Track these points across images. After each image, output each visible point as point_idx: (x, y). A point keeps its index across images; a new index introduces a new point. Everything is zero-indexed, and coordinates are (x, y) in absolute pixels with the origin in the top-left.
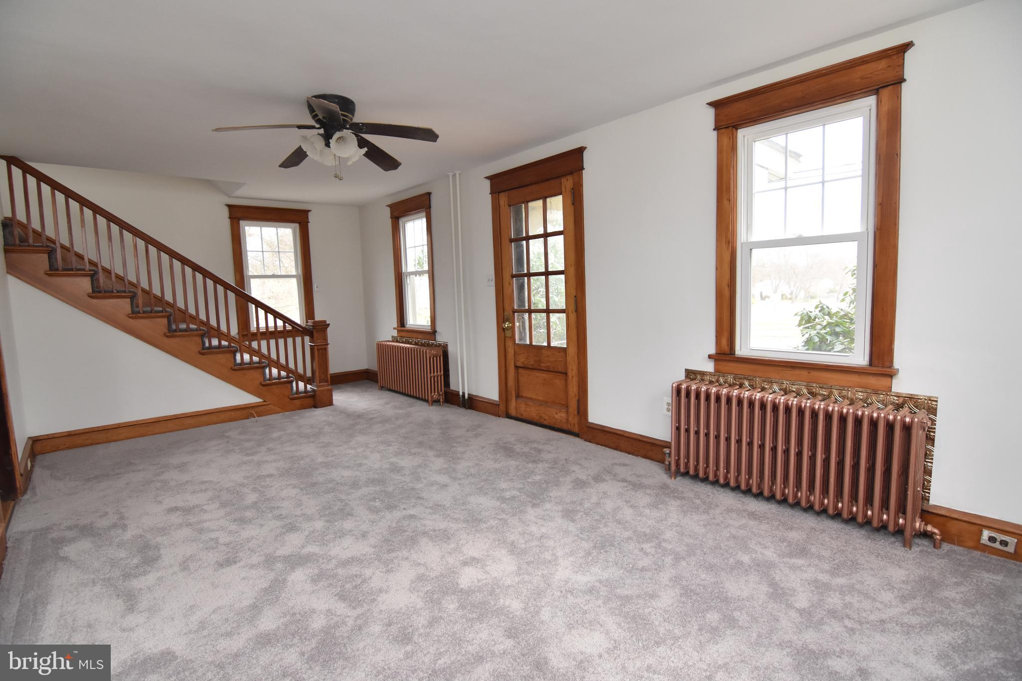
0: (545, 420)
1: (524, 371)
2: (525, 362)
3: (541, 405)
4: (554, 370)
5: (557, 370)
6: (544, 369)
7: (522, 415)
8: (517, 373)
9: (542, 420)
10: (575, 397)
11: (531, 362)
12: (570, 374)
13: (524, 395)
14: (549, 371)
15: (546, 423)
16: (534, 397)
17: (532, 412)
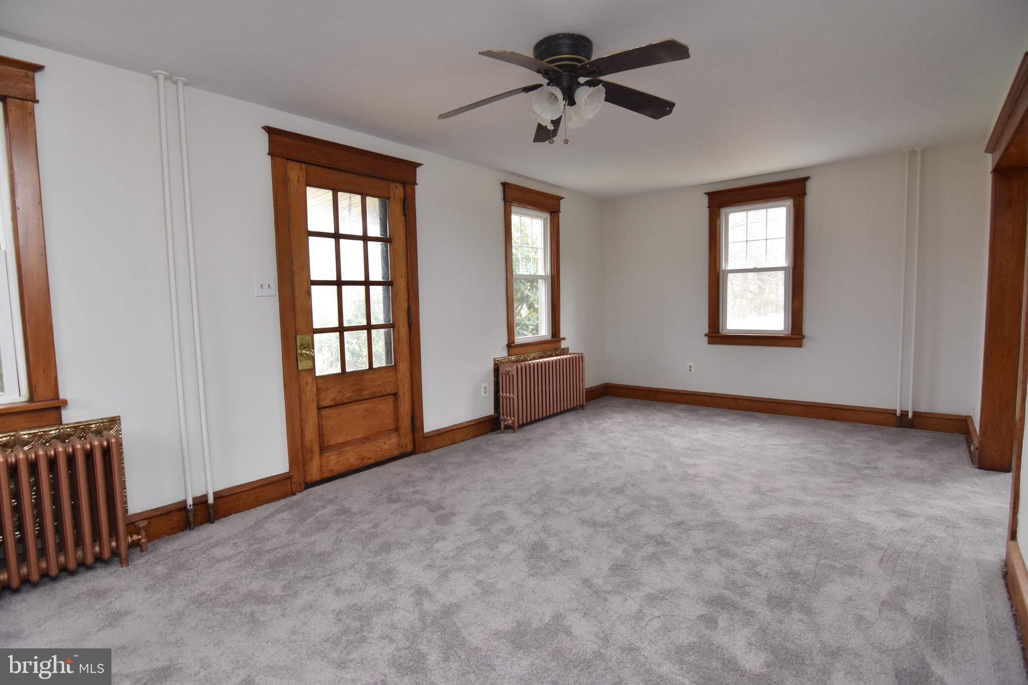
0: (369, 459)
1: (333, 411)
2: (337, 398)
3: (364, 443)
4: (381, 394)
5: (385, 393)
6: (367, 397)
7: (332, 471)
8: (320, 417)
9: (365, 461)
10: (407, 414)
11: (348, 394)
12: (401, 393)
13: (332, 442)
14: (374, 397)
15: (371, 461)
16: (349, 438)
17: (351, 457)
